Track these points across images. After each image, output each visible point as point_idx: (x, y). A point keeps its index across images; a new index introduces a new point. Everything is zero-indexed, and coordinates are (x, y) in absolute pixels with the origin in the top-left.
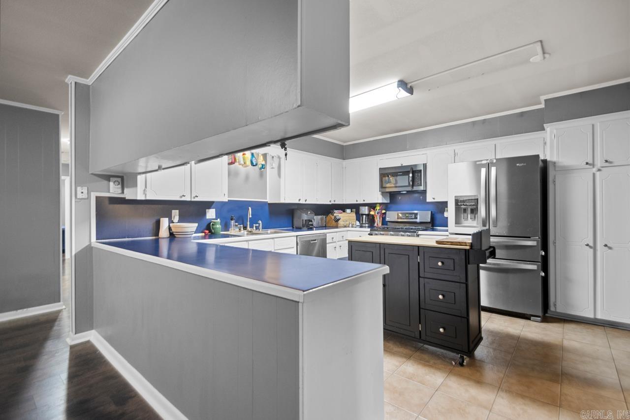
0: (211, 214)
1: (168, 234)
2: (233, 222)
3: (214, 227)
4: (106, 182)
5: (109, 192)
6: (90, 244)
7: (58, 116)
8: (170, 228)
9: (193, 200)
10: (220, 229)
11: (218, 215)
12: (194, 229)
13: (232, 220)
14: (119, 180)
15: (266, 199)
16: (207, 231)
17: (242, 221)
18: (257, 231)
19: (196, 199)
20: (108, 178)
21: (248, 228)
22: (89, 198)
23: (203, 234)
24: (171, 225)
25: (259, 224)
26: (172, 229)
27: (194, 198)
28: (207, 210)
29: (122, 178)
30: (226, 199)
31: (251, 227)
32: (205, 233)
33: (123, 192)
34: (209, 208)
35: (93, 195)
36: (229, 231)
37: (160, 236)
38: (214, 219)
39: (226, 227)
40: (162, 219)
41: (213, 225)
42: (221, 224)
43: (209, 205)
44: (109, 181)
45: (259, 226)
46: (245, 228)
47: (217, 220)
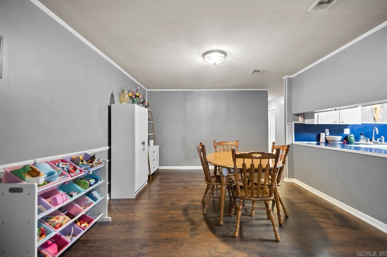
0: (347, 131)
1: (325, 141)
2: (362, 137)
3: (350, 138)
4: (297, 117)
5: (299, 121)
6: (292, 143)
7: (267, 91)
8: (326, 138)
9: (341, 124)
10: (354, 140)
11: (352, 132)
12: (340, 139)
13: (361, 135)
14: (303, 116)
16: (345, 141)
17: (368, 136)
18: (380, 143)
19: (342, 123)
20: (298, 115)
21: (373, 140)
22: (292, 124)
23: (343, 142)
24: (326, 136)
25: (382, 138)
26: (327, 138)
27: (341, 123)
28: (344, 129)
29: (303, 114)
30: (360, 123)
31: (376, 139)
32: (344, 142)
33: (304, 121)
34: (346, 128)
35: (293, 123)
36: (359, 141)
37: (320, 142)
38: (349, 134)
39: (357, 139)
40: (321, 134)
41: (349, 137)
42: (354, 138)
43: (346, 126)
44: (299, 116)
46: (371, 140)
47: (351, 135)
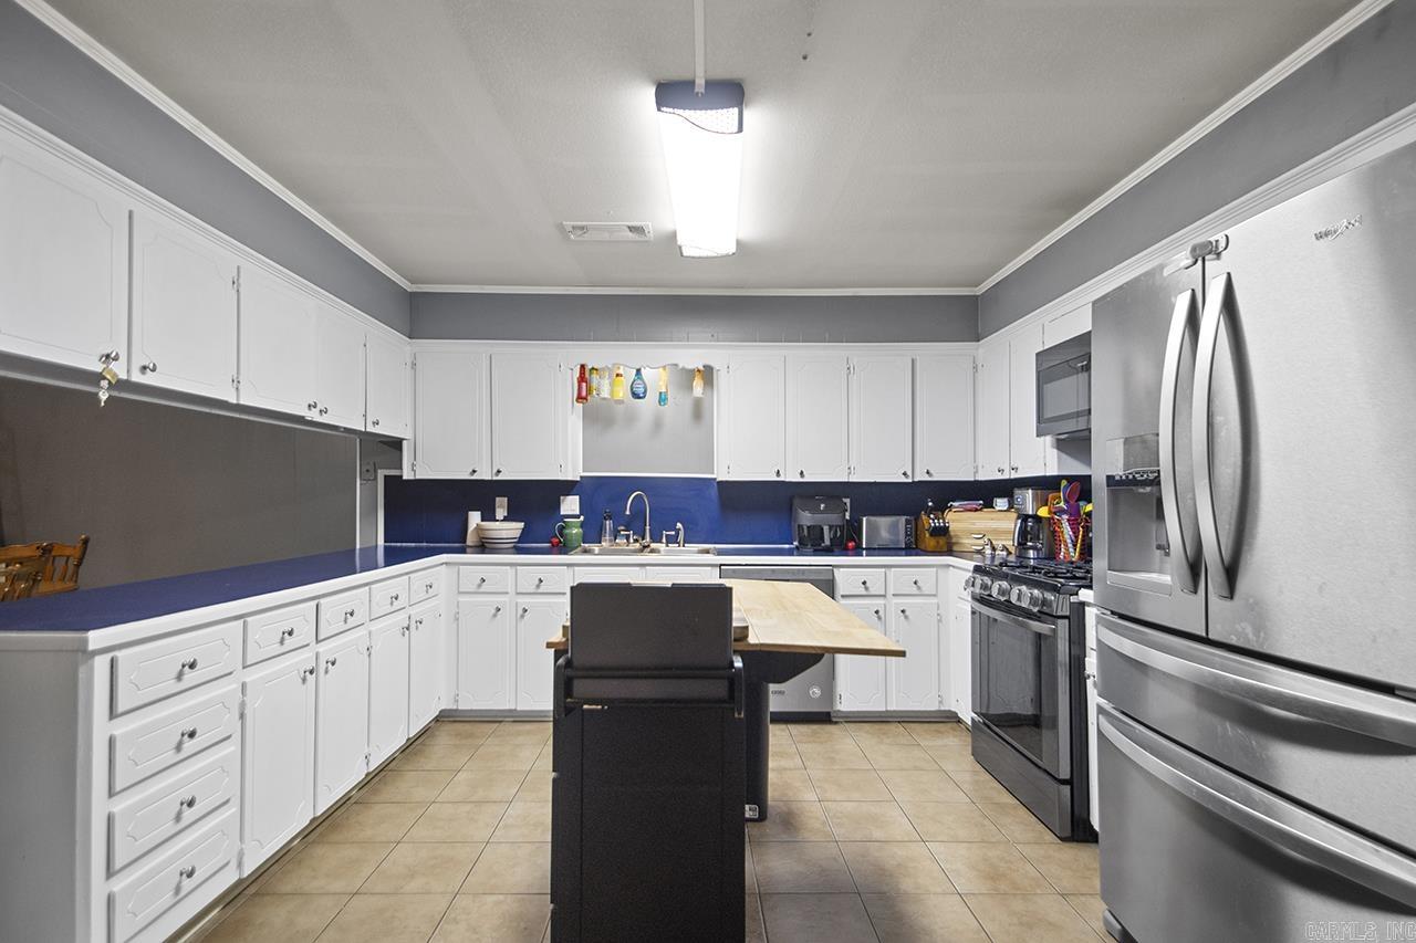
0: (569, 505)
2: (608, 524)
3: (565, 531)
9: (495, 478)
10: (579, 539)
11: (584, 507)
13: (605, 519)
15: (713, 473)
16: (556, 540)
20: (399, 446)
21: (648, 539)
22: (376, 479)
25: (678, 531)
27: (496, 475)
28: (562, 498)
32: (552, 543)
34: (564, 494)
35: (381, 474)
37: (467, 543)
38: (573, 516)
40: (468, 514)
42: (582, 528)
43: (567, 487)
45: (677, 534)
47: (578, 518)
